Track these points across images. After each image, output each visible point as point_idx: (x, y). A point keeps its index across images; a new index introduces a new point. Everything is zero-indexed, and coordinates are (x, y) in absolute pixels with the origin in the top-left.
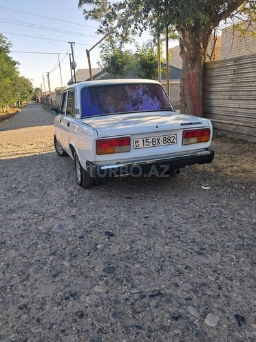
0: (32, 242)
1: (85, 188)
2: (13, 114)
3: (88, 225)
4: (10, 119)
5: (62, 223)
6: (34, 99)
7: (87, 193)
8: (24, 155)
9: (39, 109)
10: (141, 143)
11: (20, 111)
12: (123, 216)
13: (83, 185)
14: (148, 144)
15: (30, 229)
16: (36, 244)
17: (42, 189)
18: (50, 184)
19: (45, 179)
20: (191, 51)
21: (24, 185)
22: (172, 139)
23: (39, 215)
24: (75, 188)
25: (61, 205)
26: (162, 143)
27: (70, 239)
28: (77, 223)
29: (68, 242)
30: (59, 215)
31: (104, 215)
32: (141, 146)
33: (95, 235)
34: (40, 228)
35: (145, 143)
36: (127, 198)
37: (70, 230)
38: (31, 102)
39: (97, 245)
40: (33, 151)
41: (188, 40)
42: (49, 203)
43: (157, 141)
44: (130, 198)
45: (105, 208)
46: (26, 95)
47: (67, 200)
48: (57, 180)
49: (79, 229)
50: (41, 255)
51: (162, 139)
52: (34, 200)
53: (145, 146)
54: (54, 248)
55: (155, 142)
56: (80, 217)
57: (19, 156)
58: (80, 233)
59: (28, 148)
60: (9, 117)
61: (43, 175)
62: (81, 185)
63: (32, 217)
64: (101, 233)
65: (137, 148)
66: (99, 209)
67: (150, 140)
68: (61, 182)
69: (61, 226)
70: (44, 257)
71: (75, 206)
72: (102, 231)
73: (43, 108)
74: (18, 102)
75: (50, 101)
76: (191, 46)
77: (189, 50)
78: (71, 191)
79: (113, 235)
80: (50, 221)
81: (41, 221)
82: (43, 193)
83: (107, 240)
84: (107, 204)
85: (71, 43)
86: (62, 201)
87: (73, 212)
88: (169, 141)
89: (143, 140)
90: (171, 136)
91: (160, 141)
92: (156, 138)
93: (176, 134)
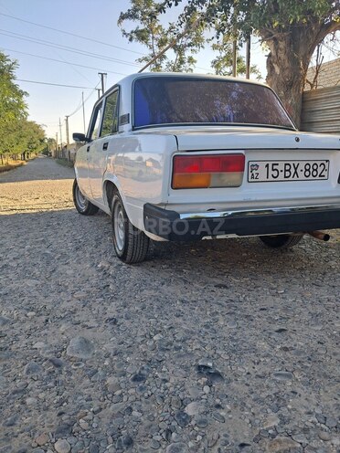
0: (12, 387)
1: (130, 263)
2: (16, 167)
3: (150, 343)
4: (11, 171)
5: (88, 334)
6: (46, 152)
7: (135, 272)
8: (22, 212)
9: (52, 163)
10: (262, 171)
11: (25, 163)
12: (226, 326)
13: (128, 258)
14: (275, 173)
15: (13, 347)
16: (24, 391)
17: (48, 263)
18: (64, 255)
19: (55, 246)
20: (287, 73)
21: (16, 255)
22: (320, 170)
23: (39, 314)
24: (111, 264)
25: (84, 294)
26: (301, 175)
27: (111, 380)
28: (122, 336)
29: (105, 389)
30: (82, 316)
31: (180, 320)
32: (262, 177)
33: (173, 374)
34: (37, 345)
35: (271, 172)
36: (219, 286)
37: (107, 356)
38: (41, 156)
39: (183, 403)
40: (38, 206)
41: (282, 55)
42: (61, 288)
43: (293, 171)
44: (225, 287)
45: (178, 305)
46: (35, 145)
47: (97, 285)
48: (77, 249)
49: (130, 353)
50: (31, 431)
51: (302, 166)
52: (30, 283)
53: (271, 178)
54: (70, 406)
55: (290, 172)
56: (127, 323)
57: (14, 212)
58: (133, 364)
59: (31, 202)
60: (9, 168)
61: (51, 240)
62: (123, 258)
63: (22, 318)
64: (187, 369)
65: (254, 179)
66: (167, 308)
67: (281, 167)
68: (85, 252)
69: (86, 344)
70: (41, 440)
71: (114, 298)
72: (187, 361)
73: (58, 162)
74: (24, 154)
75: (67, 154)
76: (287, 65)
77: (283, 70)
78: (103, 268)
79: (218, 375)
80: (62, 329)
81: (42, 328)
82: (50, 269)
83: (206, 389)
84: (181, 296)
85: (102, 74)
86: (87, 287)
87: (112, 310)
88: (315, 173)
89: (267, 166)
90: (319, 163)
91: (298, 171)
92: (291, 163)
93: (327, 161)
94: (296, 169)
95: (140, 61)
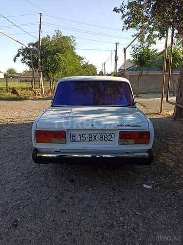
14: (84, 139)
22: (109, 138)
26: (98, 140)
32: (78, 140)
35: (82, 138)
43: (93, 138)
51: (98, 136)
53: (82, 140)
65: (73, 141)
67: (87, 136)
85: (117, 44)
88: (106, 139)
89: (80, 135)
90: (108, 135)
91: (96, 138)
92: (92, 134)
93: (113, 134)
94: (95, 137)
95: (133, 36)
